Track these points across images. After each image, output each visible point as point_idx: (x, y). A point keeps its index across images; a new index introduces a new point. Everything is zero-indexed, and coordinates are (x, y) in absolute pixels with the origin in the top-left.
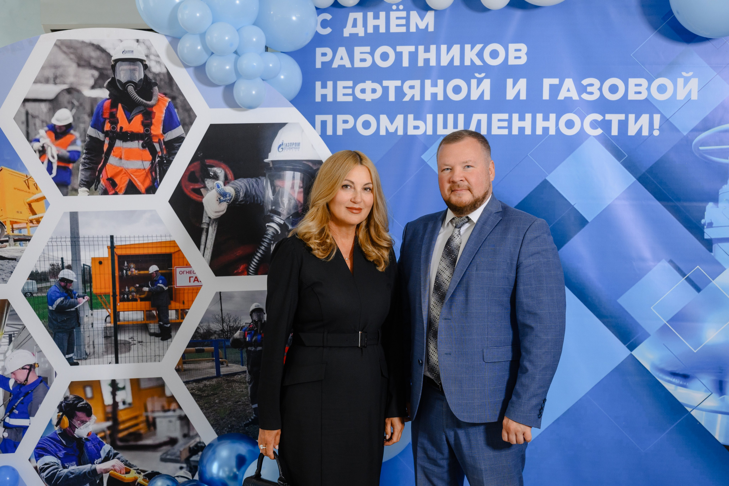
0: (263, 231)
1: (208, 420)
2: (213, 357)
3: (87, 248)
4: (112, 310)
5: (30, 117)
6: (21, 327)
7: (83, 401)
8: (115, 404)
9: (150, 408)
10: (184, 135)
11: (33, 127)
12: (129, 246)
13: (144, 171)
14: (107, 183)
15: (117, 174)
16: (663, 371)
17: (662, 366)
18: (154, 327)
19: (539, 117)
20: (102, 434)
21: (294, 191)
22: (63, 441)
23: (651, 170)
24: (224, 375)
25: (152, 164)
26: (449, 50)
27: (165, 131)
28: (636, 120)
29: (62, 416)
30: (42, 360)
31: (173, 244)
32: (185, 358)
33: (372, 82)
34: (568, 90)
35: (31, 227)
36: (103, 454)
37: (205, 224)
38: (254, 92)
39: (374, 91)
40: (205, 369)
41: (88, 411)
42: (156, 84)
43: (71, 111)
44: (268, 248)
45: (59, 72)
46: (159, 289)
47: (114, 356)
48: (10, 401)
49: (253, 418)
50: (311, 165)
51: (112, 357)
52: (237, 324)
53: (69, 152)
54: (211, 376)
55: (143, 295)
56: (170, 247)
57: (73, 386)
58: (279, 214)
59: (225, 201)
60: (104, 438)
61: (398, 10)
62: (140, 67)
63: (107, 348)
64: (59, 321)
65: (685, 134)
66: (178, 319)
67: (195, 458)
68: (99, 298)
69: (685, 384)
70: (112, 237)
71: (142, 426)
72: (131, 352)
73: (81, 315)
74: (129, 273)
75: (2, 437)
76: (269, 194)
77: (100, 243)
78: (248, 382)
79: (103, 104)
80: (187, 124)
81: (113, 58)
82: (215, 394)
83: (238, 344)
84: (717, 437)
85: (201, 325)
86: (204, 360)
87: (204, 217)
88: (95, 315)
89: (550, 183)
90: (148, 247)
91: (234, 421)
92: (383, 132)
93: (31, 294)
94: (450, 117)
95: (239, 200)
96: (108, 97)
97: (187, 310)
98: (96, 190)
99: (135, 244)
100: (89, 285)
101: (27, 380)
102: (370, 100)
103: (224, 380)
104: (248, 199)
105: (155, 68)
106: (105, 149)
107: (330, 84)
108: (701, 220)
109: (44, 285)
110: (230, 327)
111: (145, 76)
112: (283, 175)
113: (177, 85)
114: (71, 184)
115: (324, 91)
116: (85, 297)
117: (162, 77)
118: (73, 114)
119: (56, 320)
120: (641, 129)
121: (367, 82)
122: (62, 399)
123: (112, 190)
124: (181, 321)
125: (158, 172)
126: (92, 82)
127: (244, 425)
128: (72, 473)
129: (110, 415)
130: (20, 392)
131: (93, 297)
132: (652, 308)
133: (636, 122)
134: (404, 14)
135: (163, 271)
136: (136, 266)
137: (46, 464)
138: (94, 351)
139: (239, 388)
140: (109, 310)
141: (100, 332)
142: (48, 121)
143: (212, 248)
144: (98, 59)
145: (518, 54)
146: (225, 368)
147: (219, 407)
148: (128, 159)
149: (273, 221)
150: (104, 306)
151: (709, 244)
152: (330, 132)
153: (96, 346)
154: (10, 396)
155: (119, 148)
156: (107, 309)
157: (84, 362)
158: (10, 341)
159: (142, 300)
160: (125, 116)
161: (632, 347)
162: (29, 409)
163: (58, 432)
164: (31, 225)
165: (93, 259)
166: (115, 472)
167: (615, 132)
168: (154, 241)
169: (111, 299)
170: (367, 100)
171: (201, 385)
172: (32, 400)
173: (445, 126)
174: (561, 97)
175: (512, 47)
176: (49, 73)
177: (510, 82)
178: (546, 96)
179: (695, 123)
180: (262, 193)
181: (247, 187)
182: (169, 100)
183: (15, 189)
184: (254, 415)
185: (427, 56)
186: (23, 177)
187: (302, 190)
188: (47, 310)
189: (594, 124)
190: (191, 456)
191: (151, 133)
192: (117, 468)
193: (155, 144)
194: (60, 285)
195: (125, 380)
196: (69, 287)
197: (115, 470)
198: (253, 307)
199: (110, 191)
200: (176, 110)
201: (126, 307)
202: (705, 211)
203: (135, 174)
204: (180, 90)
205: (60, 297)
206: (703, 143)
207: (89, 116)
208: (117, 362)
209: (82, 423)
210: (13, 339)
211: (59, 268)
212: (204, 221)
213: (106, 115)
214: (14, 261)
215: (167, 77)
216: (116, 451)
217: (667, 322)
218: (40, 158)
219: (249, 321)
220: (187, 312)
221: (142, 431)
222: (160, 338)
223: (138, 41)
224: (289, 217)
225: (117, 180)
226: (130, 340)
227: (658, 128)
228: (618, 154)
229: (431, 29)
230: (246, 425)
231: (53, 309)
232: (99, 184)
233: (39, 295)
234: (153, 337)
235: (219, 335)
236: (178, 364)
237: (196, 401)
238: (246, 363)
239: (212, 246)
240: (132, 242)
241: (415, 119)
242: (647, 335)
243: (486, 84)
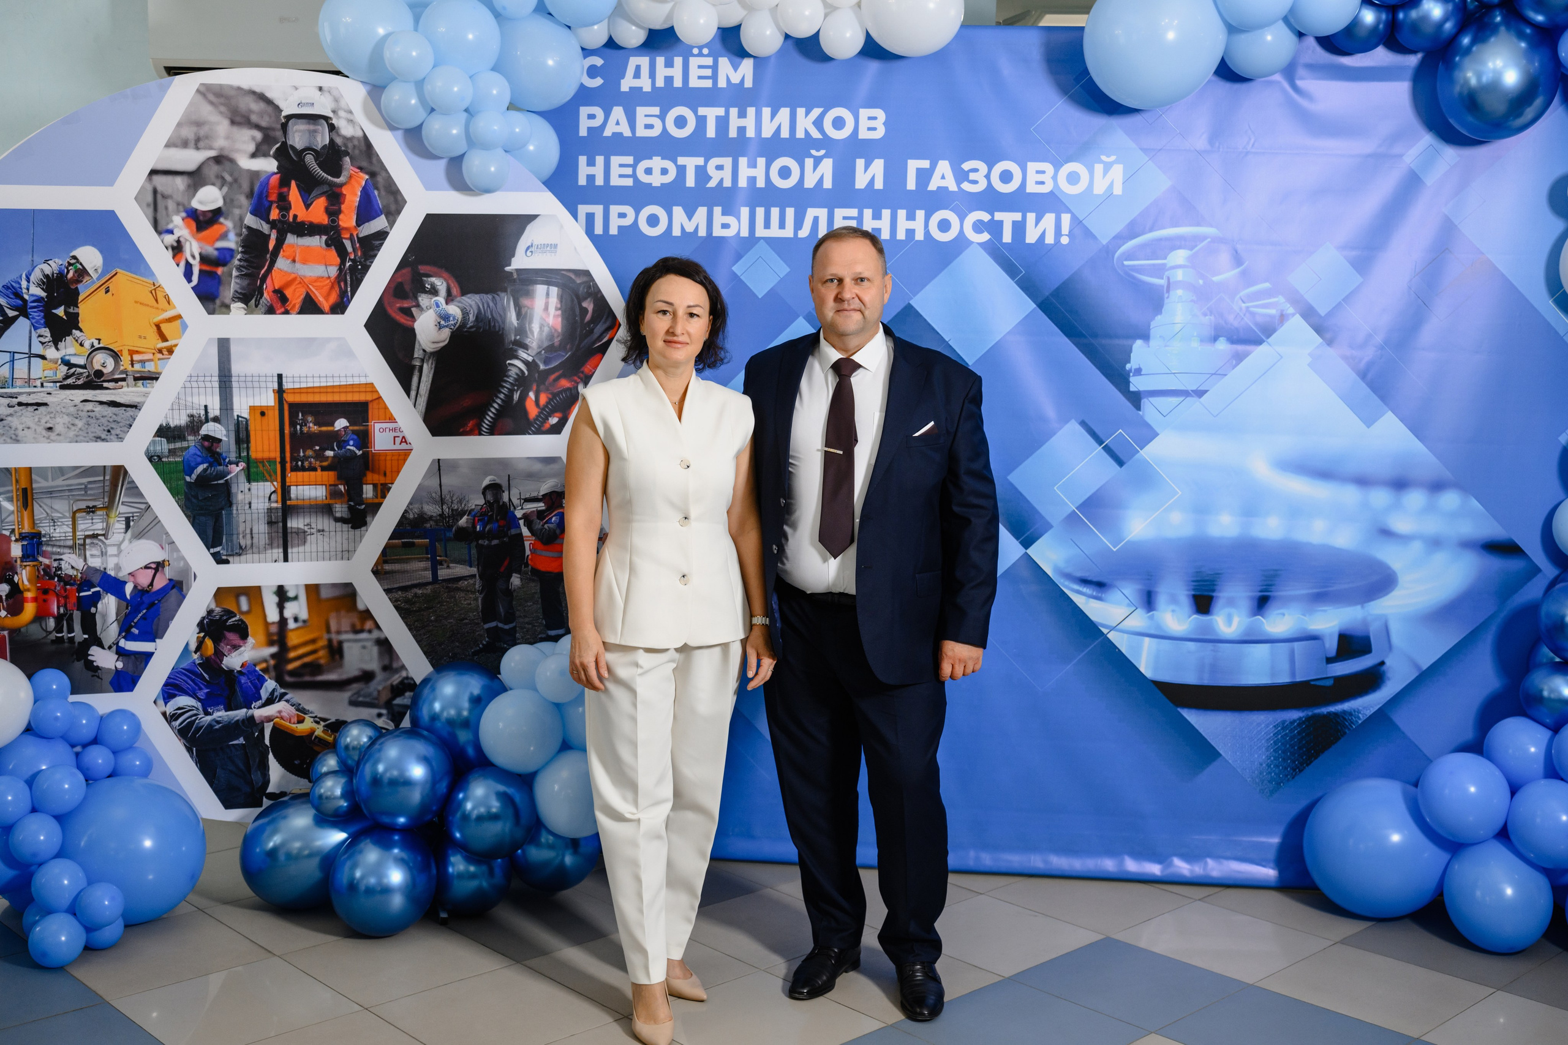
0: (503, 371)
1: (419, 645)
2: (427, 554)
3: (243, 391)
4: (280, 484)
5: (159, 197)
6: (143, 506)
7: (235, 616)
8: (283, 621)
9: (333, 626)
10: (388, 230)
11: (164, 212)
12: (305, 391)
13: (329, 281)
14: (274, 297)
15: (288, 284)
16: (1069, 576)
17: (1069, 570)
18: (340, 509)
19: (902, 214)
20: (264, 665)
21: (549, 315)
22: (205, 675)
23: (1058, 293)
24: (444, 580)
25: (340, 270)
26: (773, 115)
27: (360, 222)
28: (1038, 221)
29: (204, 637)
30: (175, 555)
31: (370, 388)
32: (386, 555)
33: (662, 159)
34: (943, 177)
35: (159, 359)
36: (264, 694)
37: (418, 360)
38: (493, 169)
39: (664, 171)
40: (416, 571)
41: (242, 631)
42: (347, 153)
43: (220, 189)
44: (509, 397)
45: (202, 133)
46: (348, 454)
47: (281, 550)
48: (127, 615)
49: (485, 643)
50: (573, 277)
51: (278, 552)
52: (463, 506)
53: (217, 249)
54: (424, 581)
55: (325, 461)
56: (366, 392)
57: (221, 593)
58: (525, 347)
59: (447, 326)
60: (265, 670)
61: (700, 55)
62: (323, 128)
63: (271, 539)
64: (200, 498)
65: (1104, 242)
66: (377, 497)
67: (398, 701)
68: (261, 465)
69: (1100, 595)
70: (280, 376)
71: (321, 653)
72: (308, 545)
73: (234, 489)
74: (305, 429)
75: (114, 668)
76: (512, 317)
77: (263, 385)
78: (479, 591)
79: (269, 180)
80: (393, 214)
81: (284, 114)
82: (430, 609)
83: (464, 535)
84: (1142, 670)
85: (411, 507)
86: (414, 558)
87: (416, 350)
88: (254, 491)
89: (915, 309)
90: (333, 392)
91: (458, 647)
92: (676, 232)
93: (160, 458)
94: (775, 212)
95: (468, 326)
96: (276, 170)
97: (390, 485)
98: (256, 306)
99: (313, 387)
100: (245, 445)
101: (151, 584)
102: (659, 185)
103: (443, 587)
104: (480, 324)
105: (346, 130)
106: (271, 246)
107: (600, 160)
108: (1126, 364)
109: (178, 445)
110: (452, 510)
111: (332, 141)
112: (533, 290)
113: (378, 155)
114: (220, 297)
115: (591, 170)
116: (240, 464)
117: (356, 143)
118: (224, 193)
119: (196, 497)
120: (1043, 235)
121: (654, 158)
122: (203, 613)
123: (281, 308)
124: (381, 500)
125: (349, 283)
126: (251, 148)
127: (473, 652)
128: (218, 722)
129: (275, 638)
130: (142, 603)
131: (251, 465)
132: (1055, 488)
133: (1036, 225)
134: (709, 61)
135: (356, 428)
136: (315, 420)
137: (179, 709)
138: (252, 544)
139: (465, 600)
140: (275, 483)
141: (261, 516)
142: (186, 203)
143: (427, 395)
144: (261, 114)
145: (872, 124)
146: (446, 570)
147: (436, 627)
148: (305, 262)
149: (517, 357)
150: (269, 478)
151: (1136, 399)
152: (599, 230)
153: (255, 536)
154: (127, 608)
155: (292, 246)
156: (272, 482)
157: (237, 558)
158: (128, 527)
159: (323, 469)
160: (301, 200)
161: (1027, 543)
162: (154, 627)
163: (198, 662)
164: (160, 356)
165: (252, 409)
166: (282, 721)
167: (1007, 237)
168: (342, 383)
169: (279, 466)
170: (653, 185)
171: (410, 595)
172: (159, 615)
173: (767, 225)
174: (932, 186)
175: (864, 113)
176: (188, 133)
177: (860, 163)
178: (911, 185)
179: (1118, 227)
180: (500, 315)
181: (479, 307)
182: (367, 177)
183: (136, 302)
184: (487, 639)
185: (742, 122)
186: (148, 285)
187: (559, 312)
188: (182, 482)
189: (978, 227)
190: (394, 698)
191: (338, 225)
192: (284, 714)
193: (344, 241)
194: (203, 446)
195: (297, 586)
196: (216, 449)
197: (282, 718)
198: (486, 482)
199: (278, 309)
200: (376, 192)
201: (300, 479)
202: (1131, 351)
203: (315, 284)
204: (382, 163)
205: (202, 463)
206: (1130, 256)
207: (247, 197)
208: (286, 560)
209: (234, 648)
210: (132, 523)
211: (201, 421)
212: (416, 355)
213: (273, 197)
214: (134, 409)
215: (363, 143)
216: (283, 691)
217: (1077, 508)
218: (173, 258)
219: (481, 501)
220: (390, 488)
221: (322, 661)
222: (350, 525)
223: (320, 89)
224: (541, 352)
225: (288, 293)
226: (306, 528)
227: (1067, 233)
228: (1010, 269)
229: (748, 84)
230: (475, 653)
231: (192, 481)
232: (261, 297)
233: (171, 459)
234: (339, 524)
235: (436, 521)
236: (376, 564)
237: (402, 618)
238: (476, 563)
239: (428, 392)
240: (310, 385)
241: (724, 213)
242: (1048, 527)
243: (827, 166)
